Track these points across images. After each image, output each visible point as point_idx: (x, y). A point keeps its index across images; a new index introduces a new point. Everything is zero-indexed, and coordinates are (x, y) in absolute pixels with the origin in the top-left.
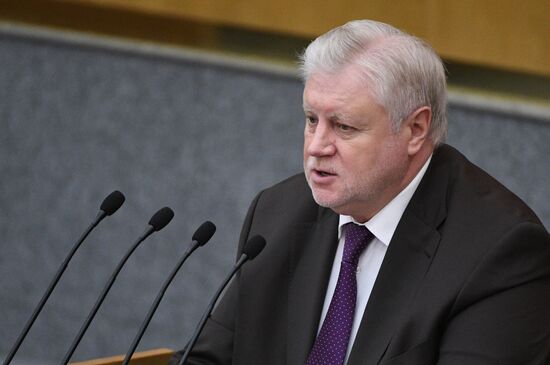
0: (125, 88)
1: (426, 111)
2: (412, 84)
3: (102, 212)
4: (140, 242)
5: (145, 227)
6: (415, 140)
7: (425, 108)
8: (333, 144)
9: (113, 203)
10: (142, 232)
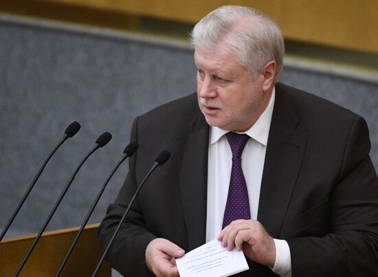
0: (81, 56)
1: (273, 64)
2: (262, 49)
3: (66, 135)
4: (90, 154)
5: (93, 144)
6: (267, 81)
7: (273, 62)
8: (216, 90)
9: (73, 129)
10: (91, 148)
